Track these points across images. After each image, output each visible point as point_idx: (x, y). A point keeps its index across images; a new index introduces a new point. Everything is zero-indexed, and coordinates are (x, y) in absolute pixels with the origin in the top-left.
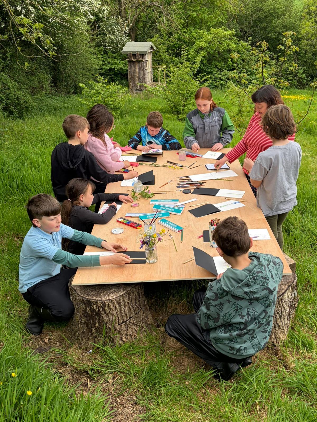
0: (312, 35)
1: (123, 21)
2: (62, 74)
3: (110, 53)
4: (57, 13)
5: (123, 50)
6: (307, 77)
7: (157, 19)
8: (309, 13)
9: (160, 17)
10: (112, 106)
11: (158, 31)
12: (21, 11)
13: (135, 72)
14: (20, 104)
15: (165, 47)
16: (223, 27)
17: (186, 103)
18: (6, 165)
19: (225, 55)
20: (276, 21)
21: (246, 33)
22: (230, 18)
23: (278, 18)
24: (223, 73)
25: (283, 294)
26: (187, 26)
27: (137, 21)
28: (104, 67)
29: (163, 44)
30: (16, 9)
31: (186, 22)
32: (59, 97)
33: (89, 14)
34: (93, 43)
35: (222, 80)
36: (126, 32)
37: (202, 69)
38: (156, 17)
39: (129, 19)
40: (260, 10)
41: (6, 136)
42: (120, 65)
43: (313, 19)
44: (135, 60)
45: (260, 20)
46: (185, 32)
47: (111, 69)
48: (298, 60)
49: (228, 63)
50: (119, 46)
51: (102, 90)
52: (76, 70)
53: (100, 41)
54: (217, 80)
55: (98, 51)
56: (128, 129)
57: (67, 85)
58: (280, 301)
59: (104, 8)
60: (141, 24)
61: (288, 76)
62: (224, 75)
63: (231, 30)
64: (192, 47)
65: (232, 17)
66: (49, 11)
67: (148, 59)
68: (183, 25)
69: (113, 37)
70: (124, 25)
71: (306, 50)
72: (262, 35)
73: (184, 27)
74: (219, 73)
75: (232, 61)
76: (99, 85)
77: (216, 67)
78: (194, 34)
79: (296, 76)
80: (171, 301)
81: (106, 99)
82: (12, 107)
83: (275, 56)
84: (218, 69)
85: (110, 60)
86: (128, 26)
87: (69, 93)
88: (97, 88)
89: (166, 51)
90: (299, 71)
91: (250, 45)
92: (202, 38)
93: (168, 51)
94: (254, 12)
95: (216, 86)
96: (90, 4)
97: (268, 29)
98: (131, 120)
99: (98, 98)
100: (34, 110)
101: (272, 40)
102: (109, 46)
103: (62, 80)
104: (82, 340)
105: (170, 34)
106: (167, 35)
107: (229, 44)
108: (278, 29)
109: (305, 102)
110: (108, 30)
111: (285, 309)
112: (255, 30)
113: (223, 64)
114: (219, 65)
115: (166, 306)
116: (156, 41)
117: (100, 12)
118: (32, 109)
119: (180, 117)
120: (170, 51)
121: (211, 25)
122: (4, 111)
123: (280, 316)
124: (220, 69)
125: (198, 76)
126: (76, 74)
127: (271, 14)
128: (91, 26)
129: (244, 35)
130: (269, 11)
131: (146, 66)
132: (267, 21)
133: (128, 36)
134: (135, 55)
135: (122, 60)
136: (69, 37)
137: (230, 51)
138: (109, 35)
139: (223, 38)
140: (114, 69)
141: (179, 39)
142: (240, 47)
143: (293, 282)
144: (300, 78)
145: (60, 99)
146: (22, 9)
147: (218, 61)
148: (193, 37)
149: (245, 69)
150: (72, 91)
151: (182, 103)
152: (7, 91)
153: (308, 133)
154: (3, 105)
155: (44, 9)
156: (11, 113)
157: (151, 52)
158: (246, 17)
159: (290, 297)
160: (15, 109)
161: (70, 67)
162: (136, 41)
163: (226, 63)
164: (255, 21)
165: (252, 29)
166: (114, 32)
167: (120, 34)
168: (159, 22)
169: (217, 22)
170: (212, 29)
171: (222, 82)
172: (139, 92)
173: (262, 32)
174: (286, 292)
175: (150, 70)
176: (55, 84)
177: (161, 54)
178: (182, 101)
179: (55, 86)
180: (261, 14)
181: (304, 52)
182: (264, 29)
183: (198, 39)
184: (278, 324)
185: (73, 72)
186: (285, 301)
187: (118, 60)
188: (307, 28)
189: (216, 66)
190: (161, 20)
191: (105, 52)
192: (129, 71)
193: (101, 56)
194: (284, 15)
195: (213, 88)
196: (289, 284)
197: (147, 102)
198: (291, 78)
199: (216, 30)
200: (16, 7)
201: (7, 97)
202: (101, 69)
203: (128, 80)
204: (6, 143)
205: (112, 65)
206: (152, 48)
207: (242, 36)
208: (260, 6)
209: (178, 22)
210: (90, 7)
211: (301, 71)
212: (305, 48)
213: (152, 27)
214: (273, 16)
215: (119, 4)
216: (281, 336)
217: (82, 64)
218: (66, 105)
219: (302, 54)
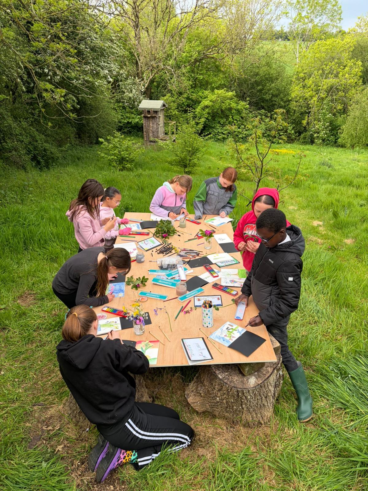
0: (300, 98)
1: (140, 82)
2: (85, 127)
3: (128, 109)
4: (80, 76)
5: (139, 107)
6: (296, 133)
7: (169, 81)
8: (298, 79)
9: (171, 79)
10: (128, 159)
11: (170, 91)
12: (48, 73)
13: (149, 126)
14: (46, 155)
15: (175, 105)
16: (225, 89)
17: (191, 158)
18: (27, 220)
19: (227, 113)
20: (270, 85)
21: (245, 93)
22: (231, 81)
23: (273, 82)
24: (225, 128)
25: (269, 377)
26: (195, 87)
27: (152, 82)
28: (123, 120)
29: (174, 102)
30: (43, 71)
31: (193, 84)
32: (82, 147)
33: (109, 77)
34: (113, 100)
35: (224, 134)
36: (142, 91)
37: (207, 124)
38: (168, 79)
39: (145, 80)
40: (257, 74)
41: (31, 189)
42: (136, 120)
43: (301, 84)
44: (149, 116)
45: (257, 83)
46: (193, 92)
47: (128, 122)
48: (288, 118)
49: (230, 119)
50: (136, 103)
51: (119, 144)
52: (98, 123)
53: (119, 98)
54: (220, 134)
55: (118, 107)
56: (140, 182)
57: (89, 137)
58: (266, 385)
59: (121, 72)
60: (155, 84)
61: (280, 132)
62: (225, 130)
63: (232, 91)
64: (199, 105)
65: (233, 80)
66: (73, 74)
67: (161, 115)
68: (191, 86)
69: (131, 95)
70: (140, 85)
71: (295, 111)
72: (259, 96)
73: (192, 88)
74: (221, 128)
75: (232, 118)
76: (116, 140)
77: (219, 123)
78: (200, 94)
79: (286, 132)
80: (167, 372)
81: (122, 153)
82: (39, 157)
83: (269, 115)
84: (221, 124)
85: (128, 115)
86: (144, 86)
87: (91, 143)
88: (114, 143)
89: (176, 109)
90: (289, 128)
91: (248, 104)
92: (207, 97)
93: (178, 108)
94: (252, 77)
95: (219, 139)
96: (109, 68)
97: (263, 92)
98: (144, 173)
99: (115, 152)
100: (59, 160)
101: (267, 100)
102: (127, 103)
103: (85, 132)
104: (80, 419)
105: (180, 94)
106: (177, 94)
107: (230, 104)
108: (272, 91)
109: (293, 156)
110: (126, 89)
111: (270, 390)
112: (253, 92)
113: (225, 120)
114: (222, 121)
115: (162, 376)
116: (167, 99)
117: (119, 75)
118: (57, 159)
119: (187, 170)
120: (180, 109)
121: (215, 87)
122: (33, 161)
123: (266, 397)
124: (222, 125)
125: (202, 135)
126: (98, 127)
127: (267, 79)
128: (112, 85)
129: (243, 96)
130: (264, 76)
131: (159, 121)
132: (263, 85)
133: (143, 94)
134: (150, 111)
135: (139, 115)
136: (91, 97)
137: (230, 109)
138: (128, 93)
139: (225, 98)
140: (131, 122)
141: (188, 98)
142: (239, 107)
143: (278, 364)
144: (290, 134)
145: (83, 149)
146: (48, 71)
147: (221, 117)
148: (200, 96)
149: (244, 125)
150: (95, 142)
151: (188, 158)
152: (35, 143)
153: (296, 187)
154: (32, 156)
155: (68, 72)
156: (38, 163)
157: (163, 109)
158: (246, 81)
159: (275, 378)
160: (42, 159)
161: (93, 121)
162: (151, 99)
163: (227, 119)
164: (253, 84)
165: (250, 91)
166: (131, 91)
167: (137, 93)
168: (170, 83)
169: (220, 84)
170: (216, 91)
171: (224, 136)
172: (152, 143)
173: (258, 93)
174: (272, 376)
175: (162, 125)
176: (79, 135)
177: (172, 111)
178: (188, 157)
179: (80, 137)
180: (257, 78)
181: (293, 112)
182: (260, 91)
183: (205, 98)
184: (264, 405)
185: (95, 125)
186: (270, 383)
187: (134, 115)
188: (296, 92)
189: (219, 121)
190: (172, 81)
191: (124, 108)
192: (144, 125)
193: (120, 111)
194: (277, 79)
195: (216, 141)
196: (275, 366)
197: (159, 153)
198: (282, 133)
199: (220, 92)
200: (43, 69)
201: (35, 148)
202: (120, 122)
203: (143, 133)
204: (30, 195)
205: (130, 119)
206: (164, 105)
207: (241, 97)
208: (257, 71)
209: (187, 83)
210: (109, 71)
211: (290, 128)
212: (294, 108)
213: (165, 87)
214: (268, 80)
215: (136, 66)
216: (267, 415)
217: (104, 119)
218: (88, 155)
219: (291, 114)
